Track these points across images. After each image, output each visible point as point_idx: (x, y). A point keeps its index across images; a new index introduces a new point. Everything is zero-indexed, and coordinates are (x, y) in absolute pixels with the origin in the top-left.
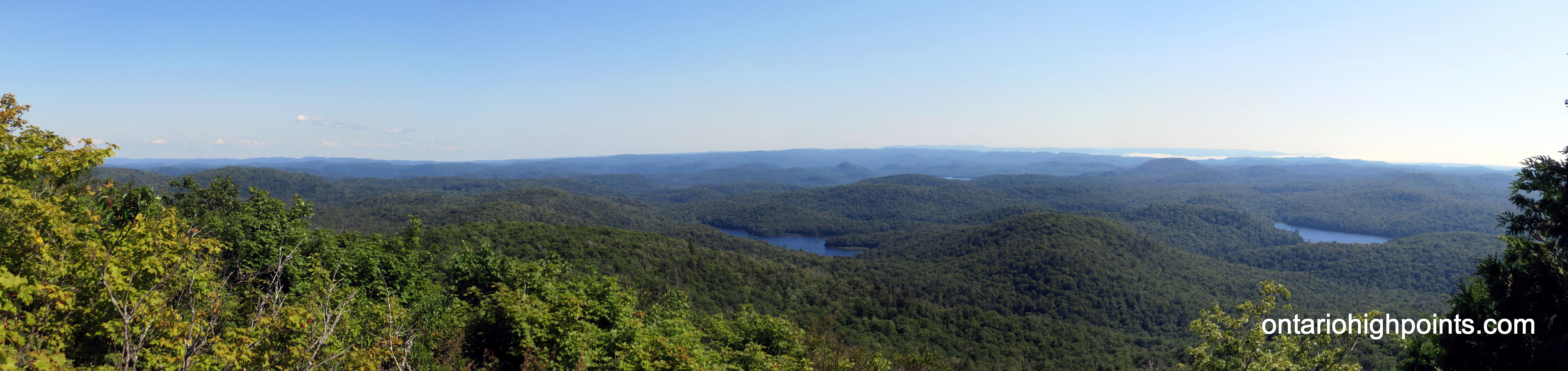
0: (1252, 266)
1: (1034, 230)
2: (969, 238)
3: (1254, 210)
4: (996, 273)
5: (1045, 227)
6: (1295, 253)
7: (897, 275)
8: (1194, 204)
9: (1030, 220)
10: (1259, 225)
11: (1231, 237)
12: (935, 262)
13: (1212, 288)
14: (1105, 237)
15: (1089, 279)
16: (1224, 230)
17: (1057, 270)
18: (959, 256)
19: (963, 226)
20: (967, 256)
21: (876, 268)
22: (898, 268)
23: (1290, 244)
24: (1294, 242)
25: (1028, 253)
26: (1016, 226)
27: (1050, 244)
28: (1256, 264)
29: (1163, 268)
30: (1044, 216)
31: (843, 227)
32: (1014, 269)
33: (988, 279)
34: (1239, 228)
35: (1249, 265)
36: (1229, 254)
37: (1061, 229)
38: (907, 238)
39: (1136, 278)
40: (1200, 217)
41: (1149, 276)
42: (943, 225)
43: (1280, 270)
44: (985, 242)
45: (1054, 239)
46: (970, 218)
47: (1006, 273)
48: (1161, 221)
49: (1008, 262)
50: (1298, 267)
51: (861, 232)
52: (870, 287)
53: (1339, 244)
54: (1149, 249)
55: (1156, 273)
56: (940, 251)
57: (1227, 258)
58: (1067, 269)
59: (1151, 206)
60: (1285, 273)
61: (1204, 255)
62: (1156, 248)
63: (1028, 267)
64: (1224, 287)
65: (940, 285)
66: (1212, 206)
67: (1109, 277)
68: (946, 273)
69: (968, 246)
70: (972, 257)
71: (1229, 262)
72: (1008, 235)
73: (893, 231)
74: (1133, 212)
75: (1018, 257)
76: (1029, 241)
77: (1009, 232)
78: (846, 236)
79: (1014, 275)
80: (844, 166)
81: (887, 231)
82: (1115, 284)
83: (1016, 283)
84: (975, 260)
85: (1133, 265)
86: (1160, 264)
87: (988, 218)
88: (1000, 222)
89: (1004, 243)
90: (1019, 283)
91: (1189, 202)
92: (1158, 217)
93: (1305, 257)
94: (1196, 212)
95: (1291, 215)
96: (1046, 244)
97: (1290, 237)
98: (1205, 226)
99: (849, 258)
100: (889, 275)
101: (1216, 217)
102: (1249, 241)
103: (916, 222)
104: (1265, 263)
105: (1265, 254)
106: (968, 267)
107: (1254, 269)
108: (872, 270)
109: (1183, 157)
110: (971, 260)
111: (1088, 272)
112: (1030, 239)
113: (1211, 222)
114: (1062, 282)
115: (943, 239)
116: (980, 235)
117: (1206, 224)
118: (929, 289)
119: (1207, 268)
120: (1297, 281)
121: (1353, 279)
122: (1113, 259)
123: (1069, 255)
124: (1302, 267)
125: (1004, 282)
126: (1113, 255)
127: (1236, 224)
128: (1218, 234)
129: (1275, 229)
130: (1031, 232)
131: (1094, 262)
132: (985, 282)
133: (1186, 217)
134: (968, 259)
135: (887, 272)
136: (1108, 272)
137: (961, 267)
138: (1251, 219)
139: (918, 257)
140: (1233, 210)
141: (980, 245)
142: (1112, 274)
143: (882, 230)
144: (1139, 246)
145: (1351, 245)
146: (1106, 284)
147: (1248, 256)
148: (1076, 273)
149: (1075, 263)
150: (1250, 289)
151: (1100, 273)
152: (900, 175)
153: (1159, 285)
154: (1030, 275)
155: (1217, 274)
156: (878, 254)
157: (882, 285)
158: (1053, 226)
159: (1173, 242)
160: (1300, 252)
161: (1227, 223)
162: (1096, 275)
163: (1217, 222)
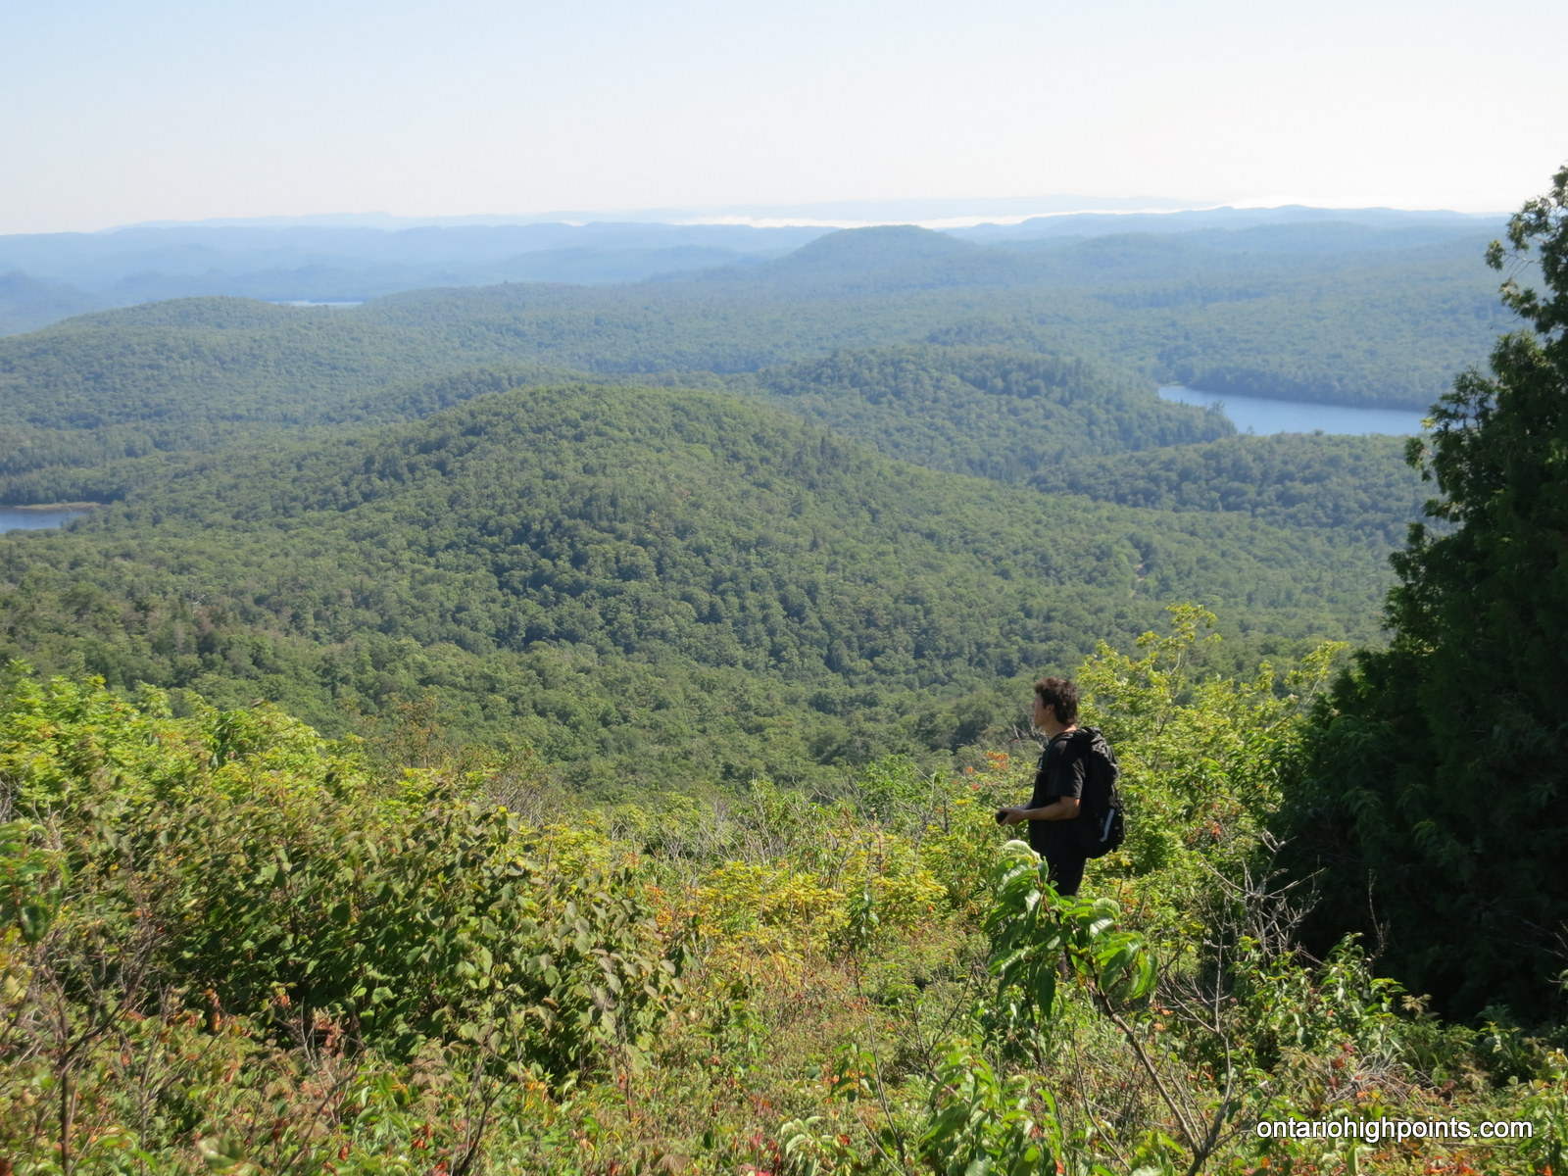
0: (1101, 502)
1: (539, 430)
2: (369, 462)
3: (1102, 355)
4: (448, 547)
5: (566, 421)
6: (1213, 463)
8: (945, 343)
9: (524, 405)
10: (1119, 393)
11: (1045, 427)
12: (285, 528)
13: (1000, 559)
14: (721, 439)
15: (687, 548)
16: (1027, 410)
17: (602, 530)
18: (344, 508)
19: (351, 431)
20: (366, 508)
21: (126, 556)
22: (187, 552)
23: (1199, 441)
24: (1209, 435)
25: (526, 492)
26: (489, 423)
27: (580, 465)
28: (1111, 494)
29: (874, 513)
30: (560, 393)
31: (22, 451)
32: (491, 534)
33: (427, 564)
34: (1063, 402)
35: (1095, 498)
36: (1042, 471)
37: (607, 424)
38: (202, 469)
39: (804, 541)
40: (962, 378)
41: (838, 534)
42: (295, 430)
43: (1175, 510)
44: (412, 468)
45: (589, 452)
46: (366, 407)
47: (471, 545)
48: (862, 393)
49: (475, 516)
50: (1223, 498)
51: (76, 462)
52: (123, 607)
53: (1330, 439)
54: (836, 465)
55: (856, 525)
56: (294, 499)
57: (1037, 481)
58: (628, 528)
59: (836, 354)
60: (1187, 516)
61: (976, 475)
62: (853, 463)
63: (527, 528)
64: (1030, 556)
65: (303, 587)
66: (994, 349)
67: (735, 542)
68: (315, 554)
69: (368, 480)
70: (380, 510)
71: (1042, 491)
72: (471, 447)
73: (162, 455)
74: (790, 372)
75: (499, 502)
76: (525, 461)
77: (472, 439)
78: (34, 475)
79: (493, 549)
80: (11, 285)
81: (145, 453)
82: (753, 558)
83: (499, 570)
84: (389, 516)
85: (797, 510)
86: (864, 503)
87: (413, 405)
88: (449, 413)
89: (463, 468)
90: (507, 570)
91: (933, 339)
92: (855, 381)
93: (1240, 473)
94: (953, 366)
95: (1201, 365)
96: (571, 465)
97: (1199, 424)
98: (977, 403)
99: (48, 534)
100: (163, 570)
101: (1004, 376)
102: (1091, 434)
103: (223, 425)
104: (1135, 493)
105: (1133, 468)
106: (372, 535)
107: (1107, 509)
108: (118, 561)
109: (913, 223)
110: (378, 518)
111: (682, 532)
112: (529, 455)
113: (992, 390)
114: (618, 561)
115: (299, 467)
116: (397, 450)
117: (980, 394)
118: (274, 599)
119: (986, 509)
120: (1221, 536)
121: (1368, 529)
122: (745, 494)
123: (630, 490)
124: (1232, 499)
125: (468, 568)
126: (746, 486)
127: (1057, 392)
128: (1011, 421)
129: (1158, 401)
130: (531, 435)
131: (696, 506)
132: (419, 571)
133: (927, 381)
134: (370, 517)
135: (160, 562)
136: (734, 530)
137: (355, 536)
138: (1097, 377)
139: (236, 517)
140: (1049, 357)
141: (398, 477)
142: (744, 535)
143: (131, 452)
144: (812, 461)
145: (1363, 441)
146: (729, 559)
147: (1090, 475)
148: (650, 536)
149: (648, 511)
150: (1098, 559)
151: (712, 532)
152: (169, 303)
153: (865, 556)
154: (534, 547)
155: (1011, 525)
156: (129, 516)
157: (155, 599)
158: (586, 417)
159: (896, 445)
160: (1227, 462)
161: (1033, 391)
162: (703, 538)
163: (1007, 390)
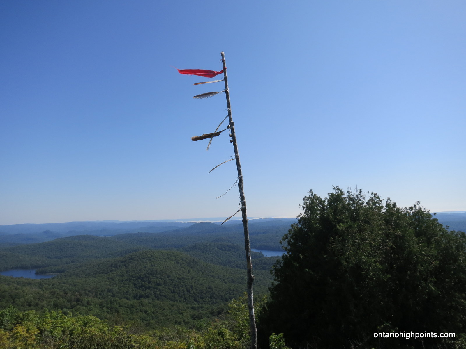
1: (143, 259)
2: (112, 265)
4: (125, 280)
5: (148, 257)
6: (261, 262)
7: (75, 285)
8: (214, 242)
9: (141, 254)
11: (232, 256)
12: (95, 277)
13: (225, 280)
14: (176, 260)
15: (169, 280)
16: (229, 253)
17: (154, 277)
18: (106, 273)
19: (109, 259)
20: (110, 273)
21: (64, 283)
22: (76, 282)
23: (258, 258)
24: (260, 257)
25: (141, 270)
26: (134, 257)
27: (150, 265)
29: (203, 272)
30: (147, 252)
31: (45, 263)
32: (133, 278)
33: (121, 284)
34: (235, 252)
35: (241, 269)
36: (232, 264)
37: (156, 257)
38: (80, 266)
39: (190, 278)
40: (218, 248)
41: (196, 276)
42: (98, 259)
43: (255, 270)
44: (120, 266)
45: (152, 262)
46: (112, 254)
47: (130, 280)
48: (200, 251)
49: (131, 274)
51: (56, 265)
52: (62, 293)
54: (196, 264)
55: (199, 275)
56: (97, 272)
57: (231, 266)
58: (159, 276)
59: (196, 244)
60: (257, 271)
61: (220, 265)
62: (199, 263)
63: (140, 276)
64: (230, 279)
65: (98, 288)
66: (223, 243)
67: (178, 278)
68: (100, 282)
69: (111, 268)
70: (113, 274)
71: (232, 268)
72: (131, 262)
73: (73, 264)
74: (188, 247)
75: (135, 272)
76: (141, 264)
77: (131, 260)
78: (47, 268)
79: (134, 280)
80: (46, 232)
81: (69, 263)
82: (181, 281)
83: (135, 284)
84: (115, 275)
85: (189, 272)
86: (201, 271)
87: (121, 254)
88: (127, 256)
89: (129, 266)
90: (136, 284)
91: (212, 241)
92: (199, 249)
93: (265, 263)
94: (216, 246)
95: (258, 245)
96: (149, 265)
97: (259, 255)
99: (48, 279)
100: (71, 286)
101: (225, 248)
102: (240, 257)
103: (85, 258)
106: (111, 278)
108: (62, 284)
109: (209, 221)
110: (113, 275)
111: (168, 277)
112: (141, 263)
113: (223, 250)
114: (157, 282)
115: (99, 266)
116: (117, 263)
117: (221, 251)
118: (92, 291)
119: (222, 271)
120: (263, 275)
122: (180, 270)
123: (159, 269)
124: (264, 268)
125: (129, 284)
126: (180, 268)
127: (234, 250)
130: (142, 259)
131: (171, 272)
132: (120, 285)
133: (211, 248)
134: (111, 275)
135: (70, 284)
136: (178, 276)
137: (108, 279)
139: (86, 275)
140: (232, 244)
141: (117, 268)
142: (179, 277)
143: (67, 263)
144: (192, 263)
146: (177, 282)
147: (240, 264)
148: (163, 278)
149: (162, 273)
150: (242, 279)
151: (174, 277)
152: (76, 236)
153: (201, 280)
154: (141, 280)
155: (226, 274)
156: (65, 275)
157: (68, 291)
158: (152, 256)
159: (206, 260)
160: (263, 262)
161: (230, 250)
162: (172, 278)
163: (225, 250)
